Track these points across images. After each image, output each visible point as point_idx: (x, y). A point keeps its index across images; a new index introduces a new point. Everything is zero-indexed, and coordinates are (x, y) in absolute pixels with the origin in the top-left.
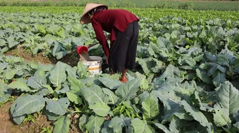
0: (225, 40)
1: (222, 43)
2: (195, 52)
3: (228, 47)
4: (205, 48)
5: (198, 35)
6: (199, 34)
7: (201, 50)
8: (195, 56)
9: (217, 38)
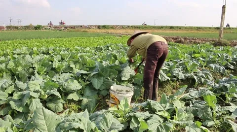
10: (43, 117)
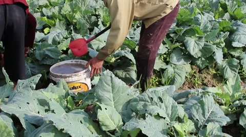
0: (97, 13)
1: (94, 18)
2: (58, 36)
3: (103, 23)
4: (72, 28)
5: (60, 11)
6: (61, 9)
7: (66, 33)
8: (59, 43)
9: (86, 12)
10: (110, 88)
